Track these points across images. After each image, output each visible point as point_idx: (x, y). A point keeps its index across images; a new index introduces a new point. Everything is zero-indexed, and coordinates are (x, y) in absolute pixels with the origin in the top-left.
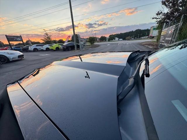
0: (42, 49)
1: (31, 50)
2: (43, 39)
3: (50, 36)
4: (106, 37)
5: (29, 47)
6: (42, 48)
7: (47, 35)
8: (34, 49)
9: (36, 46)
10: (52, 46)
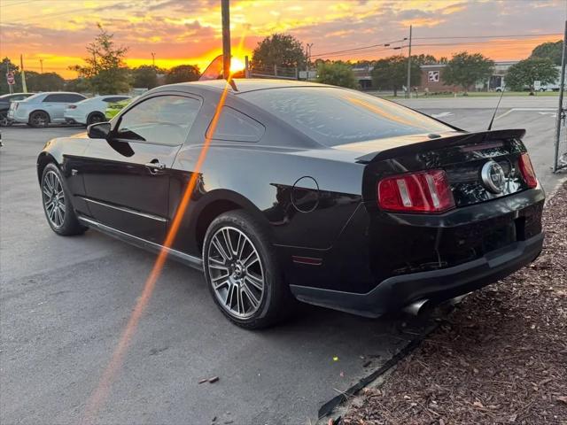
0: (68, 119)
1: (19, 118)
2: (83, 64)
3: (119, 53)
4: (492, 63)
5: (12, 106)
6: (70, 113)
7: (106, 45)
8: (31, 114)
9: (48, 99)
10: (121, 103)
